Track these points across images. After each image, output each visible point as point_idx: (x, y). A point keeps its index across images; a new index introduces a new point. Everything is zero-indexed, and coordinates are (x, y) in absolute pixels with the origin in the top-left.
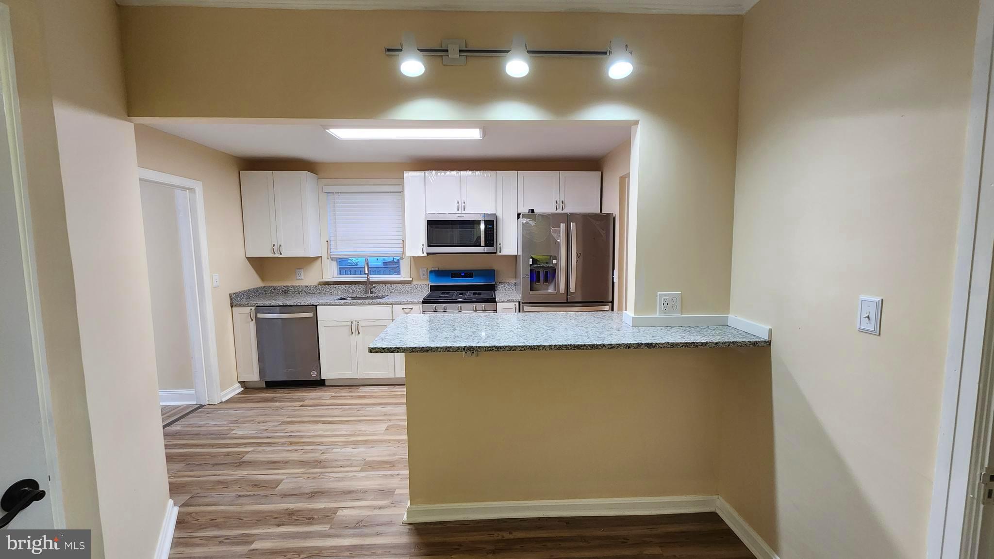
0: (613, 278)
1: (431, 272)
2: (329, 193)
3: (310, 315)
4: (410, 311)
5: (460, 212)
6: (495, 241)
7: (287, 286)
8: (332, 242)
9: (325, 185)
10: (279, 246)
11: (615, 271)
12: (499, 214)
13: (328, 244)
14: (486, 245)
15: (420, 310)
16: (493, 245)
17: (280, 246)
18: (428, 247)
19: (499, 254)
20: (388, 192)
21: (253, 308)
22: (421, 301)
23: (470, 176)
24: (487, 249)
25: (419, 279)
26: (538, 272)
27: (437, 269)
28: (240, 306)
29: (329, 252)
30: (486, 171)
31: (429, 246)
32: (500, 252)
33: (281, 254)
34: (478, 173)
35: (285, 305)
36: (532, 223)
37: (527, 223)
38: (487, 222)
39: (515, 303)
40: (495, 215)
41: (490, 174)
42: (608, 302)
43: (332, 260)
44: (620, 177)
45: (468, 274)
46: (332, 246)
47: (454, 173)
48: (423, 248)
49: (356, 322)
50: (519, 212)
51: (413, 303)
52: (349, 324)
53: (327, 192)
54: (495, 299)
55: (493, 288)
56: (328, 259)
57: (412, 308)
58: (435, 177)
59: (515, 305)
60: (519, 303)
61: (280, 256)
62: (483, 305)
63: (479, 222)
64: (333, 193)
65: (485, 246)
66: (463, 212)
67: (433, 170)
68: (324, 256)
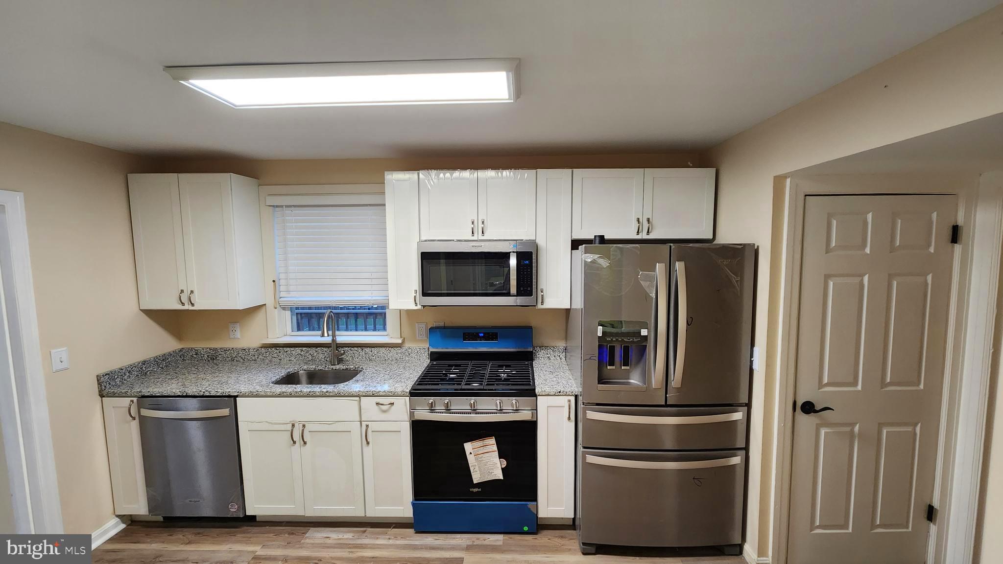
0: (751, 362)
1: (432, 330)
2: (277, 206)
3: (225, 412)
4: (390, 408)
5: (475, 238)
6: (534, 287)
7: (215, 350)
8: (282, 282)
9: (269, 195)
10: (189, 292)
11: (756, 349)
12: (541, 242)
13: (275, 285)
14: (519, 294)
15: (406, 406)
16: (530, 294)
17: (192, 292)
18: (423, 296)
19: (540, 306)
20: (366, 205)
21: (135, 399)
22: (408, 391)
23: (492, 178)
24: (520, 300)
25: (414, 340)
26: (612, 349)
27: (442, 324)
28: (114, 395)
29: (277, 297)
30: (520, 171)
31: (425, 294)
32: (542, 303)
33: (193, 305)
34: (506, 173)
35: (185, 394)
36: (604, 263)
37: (594, 262)
38: (521, 256)
39: (570, 398)
40: (534, 244)
41: (527, 174)
42: (741, 405)
43: (284, 309)
44: (775, 177)
45: (491, 334)
46: (282, 288)
47: (466, 174)
48: (415, 297)
49: (301, 426)
50: (575, 237)
51: (394, 395)
52: (289, 427)
53: (273, 206)
54: (535, 389)
55: (529, 357)
56: (276, 308)
57: (393, 404)
58: (435, 181)
59: (569, 401)
60: (576, 396)
61: (191, 308)
62: (513, 400)
63: (506, 256)
64: (282, 206)
65: (517, 296)
66: (481, 238)
67: (431, 169)
68: (269, 301)
